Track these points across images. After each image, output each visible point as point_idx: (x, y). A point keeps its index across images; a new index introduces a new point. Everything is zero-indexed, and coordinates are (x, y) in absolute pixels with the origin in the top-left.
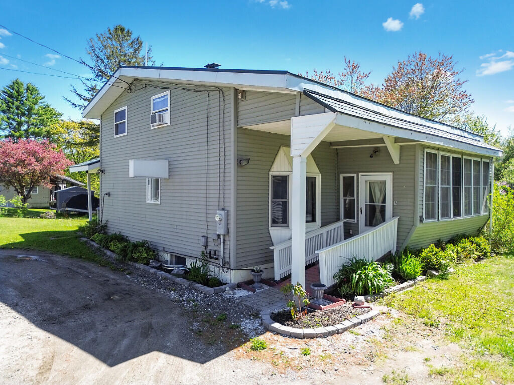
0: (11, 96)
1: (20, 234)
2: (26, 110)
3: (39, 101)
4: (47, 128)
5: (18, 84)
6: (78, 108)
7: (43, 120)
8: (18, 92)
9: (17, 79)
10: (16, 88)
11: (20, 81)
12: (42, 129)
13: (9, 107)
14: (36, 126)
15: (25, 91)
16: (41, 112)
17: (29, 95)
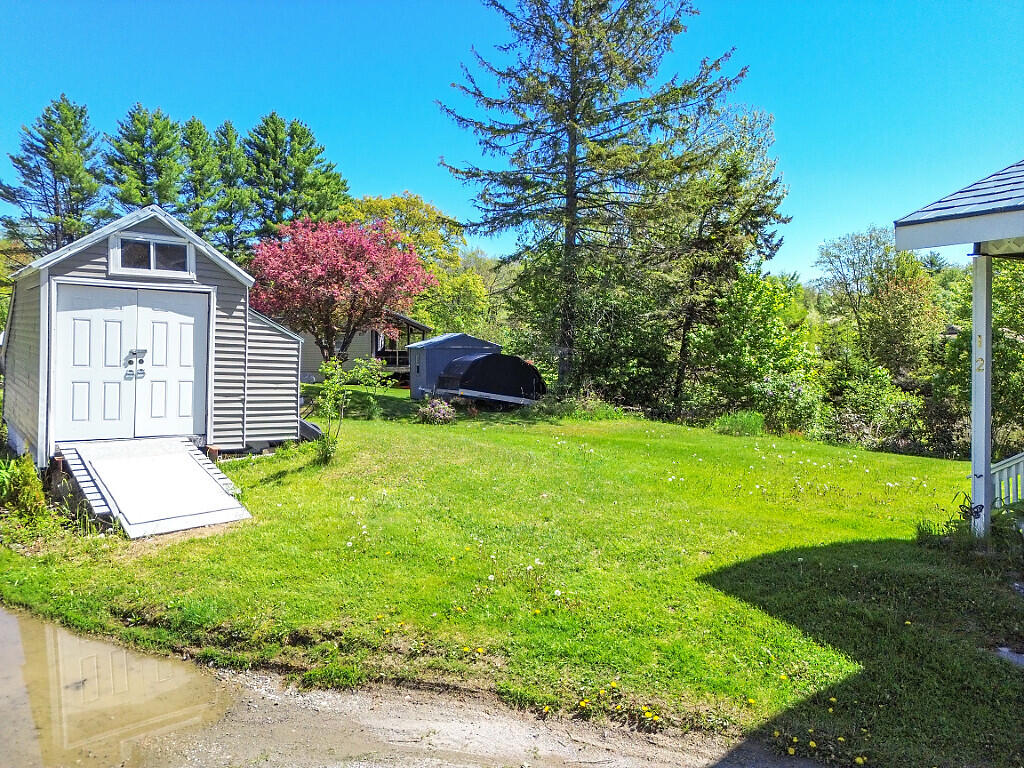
0: (263, 149)
1: (711, 565)
2: (291, 178)
3: (316, 158)
4: (334, 213)
5: (274, 123)
6: (472, 128)
7: (325, 196)
8: (275, 140)
9: (274, 113)
10: (271, 132)
11: (279, 116)
12: (323, 215)
13: (260, 172)
14: (311, 209)
15: (288, 138)
16: (321, 179)
17: (297, 146)
